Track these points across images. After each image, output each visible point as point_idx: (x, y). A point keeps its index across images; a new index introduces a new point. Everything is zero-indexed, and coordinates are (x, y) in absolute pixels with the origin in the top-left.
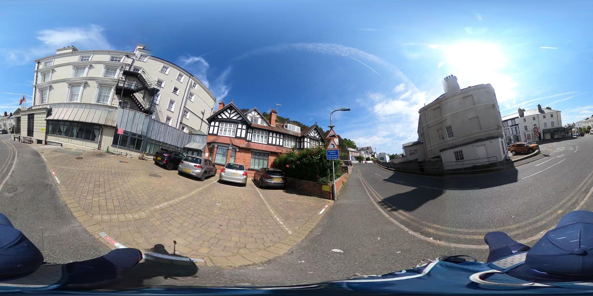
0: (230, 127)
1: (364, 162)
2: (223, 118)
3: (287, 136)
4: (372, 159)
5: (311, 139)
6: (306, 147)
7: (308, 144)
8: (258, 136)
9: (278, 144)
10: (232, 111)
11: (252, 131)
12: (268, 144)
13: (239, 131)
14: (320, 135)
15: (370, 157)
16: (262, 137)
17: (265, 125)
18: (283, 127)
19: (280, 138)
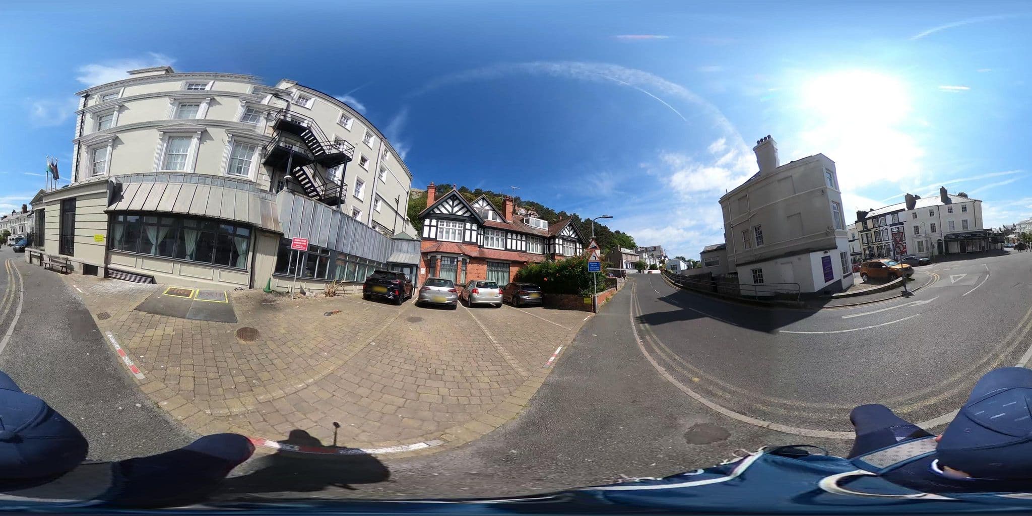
0: (454, 228)
1: (646, 272)
2: (442, 213)
3: (530, 236)
4: (661, 267)
5: (565, 239)
6: (557, 251)
7: (561, 247)
8: (492, 239)
9: (519, 248)
10: (456, 203)
11: (484, 232)
12: (506, 249)
13: (468, 233)
14: (576, 233)
15: (658, 264)
16: (497, 240)
17: (499, 220)
18: (523, 222)
19: (521, 241)
